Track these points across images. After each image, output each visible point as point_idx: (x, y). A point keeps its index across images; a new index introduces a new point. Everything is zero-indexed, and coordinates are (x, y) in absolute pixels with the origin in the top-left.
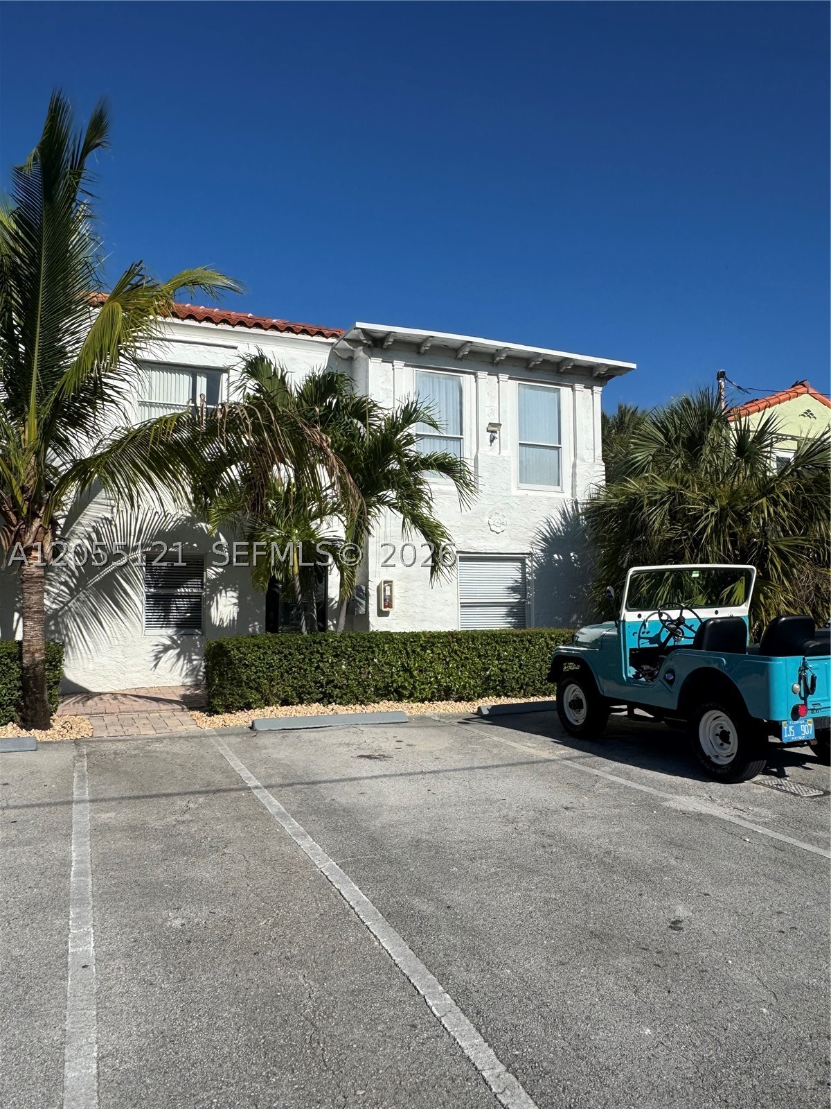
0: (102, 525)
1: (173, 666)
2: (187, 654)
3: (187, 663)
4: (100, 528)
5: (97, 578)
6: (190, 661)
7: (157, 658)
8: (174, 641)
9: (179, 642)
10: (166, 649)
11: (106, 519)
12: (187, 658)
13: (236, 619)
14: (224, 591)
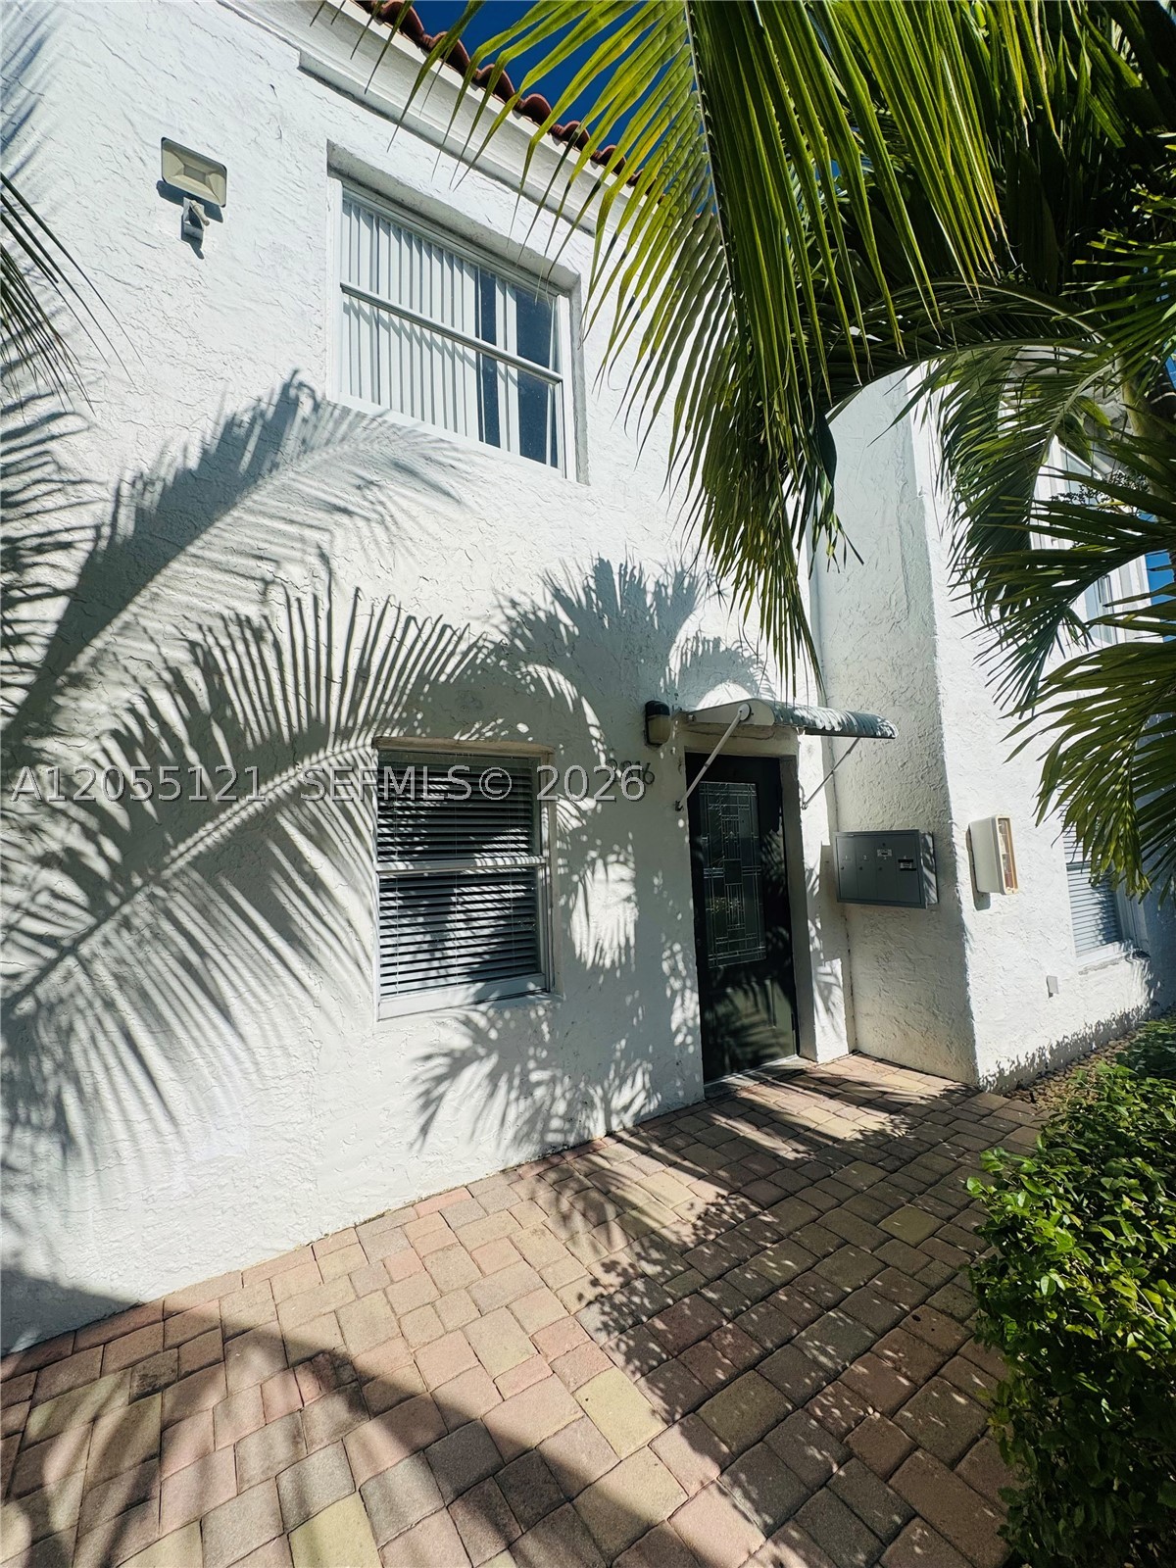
0: (225, 642)
1: (478, 1119)
2: (517, 1069)
3: (517, 1099)
4: (217, 653)
5: (209, 836)
6: (527, 1089)
7: (430, 1102)
8: (479, 1035)
9: (493, 1034)
10: (458, 1062)
11: (243, 622)
12: (516, 1082)
13: (632, 941)
14: (599, 863)
